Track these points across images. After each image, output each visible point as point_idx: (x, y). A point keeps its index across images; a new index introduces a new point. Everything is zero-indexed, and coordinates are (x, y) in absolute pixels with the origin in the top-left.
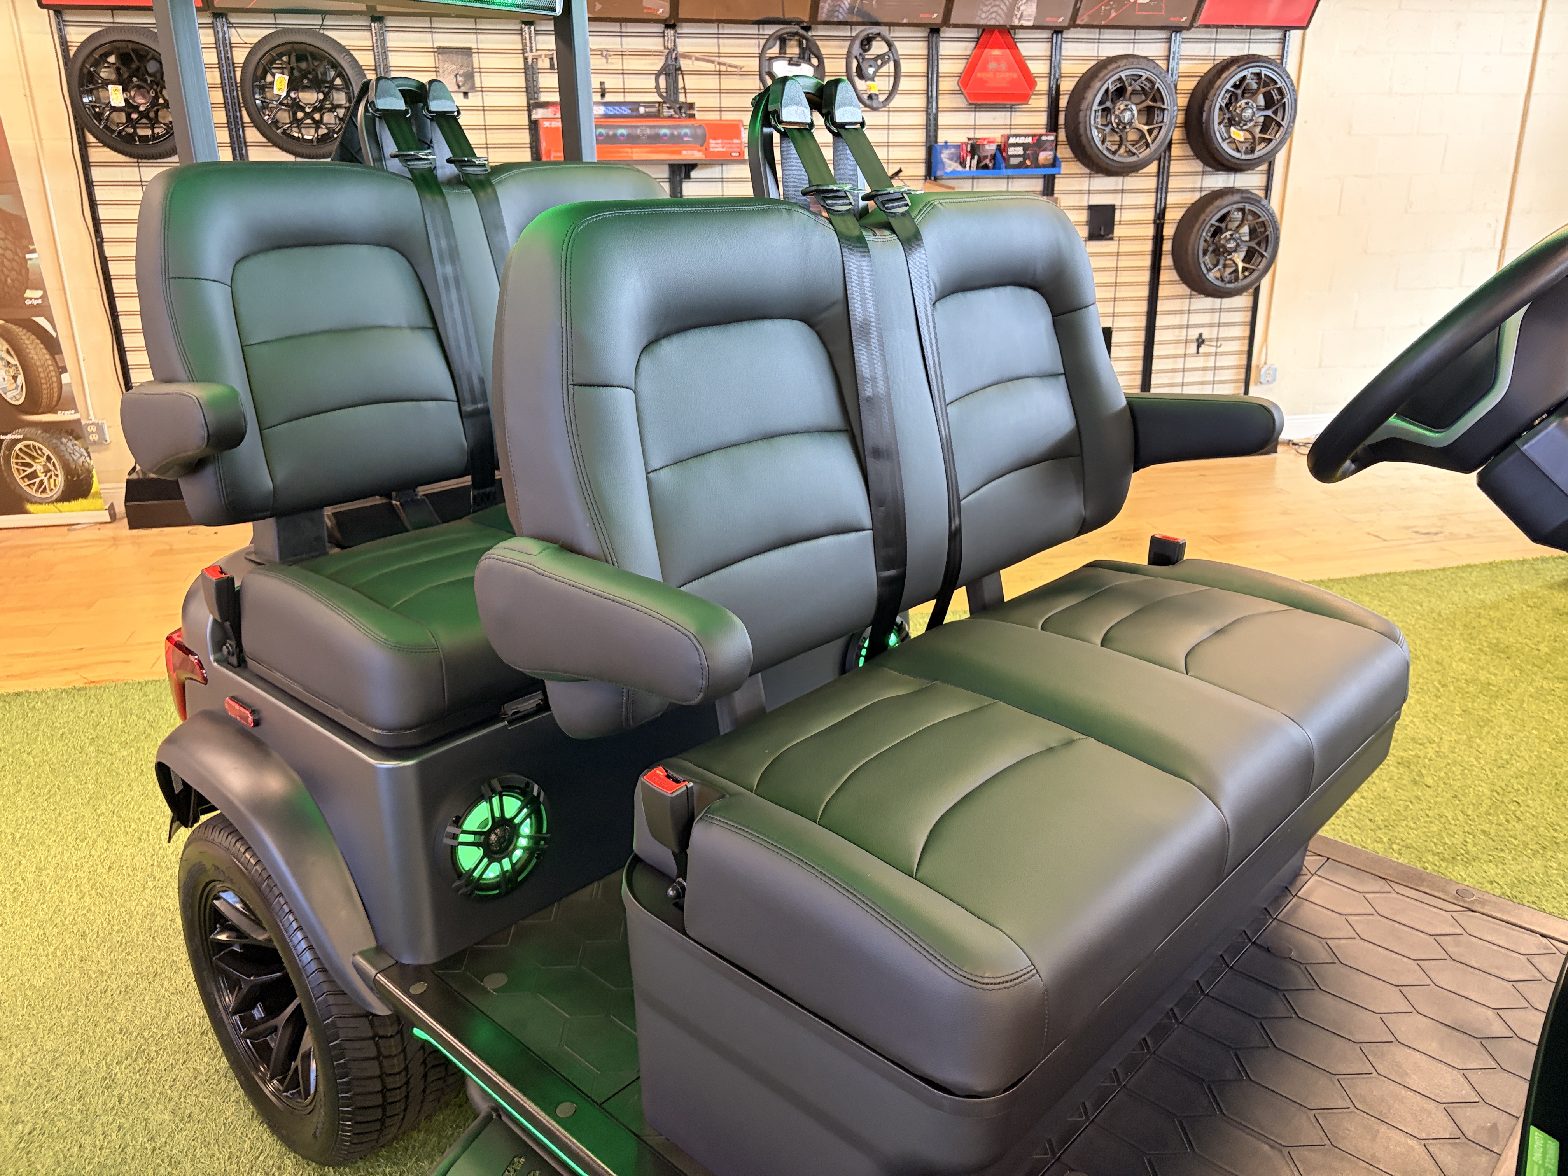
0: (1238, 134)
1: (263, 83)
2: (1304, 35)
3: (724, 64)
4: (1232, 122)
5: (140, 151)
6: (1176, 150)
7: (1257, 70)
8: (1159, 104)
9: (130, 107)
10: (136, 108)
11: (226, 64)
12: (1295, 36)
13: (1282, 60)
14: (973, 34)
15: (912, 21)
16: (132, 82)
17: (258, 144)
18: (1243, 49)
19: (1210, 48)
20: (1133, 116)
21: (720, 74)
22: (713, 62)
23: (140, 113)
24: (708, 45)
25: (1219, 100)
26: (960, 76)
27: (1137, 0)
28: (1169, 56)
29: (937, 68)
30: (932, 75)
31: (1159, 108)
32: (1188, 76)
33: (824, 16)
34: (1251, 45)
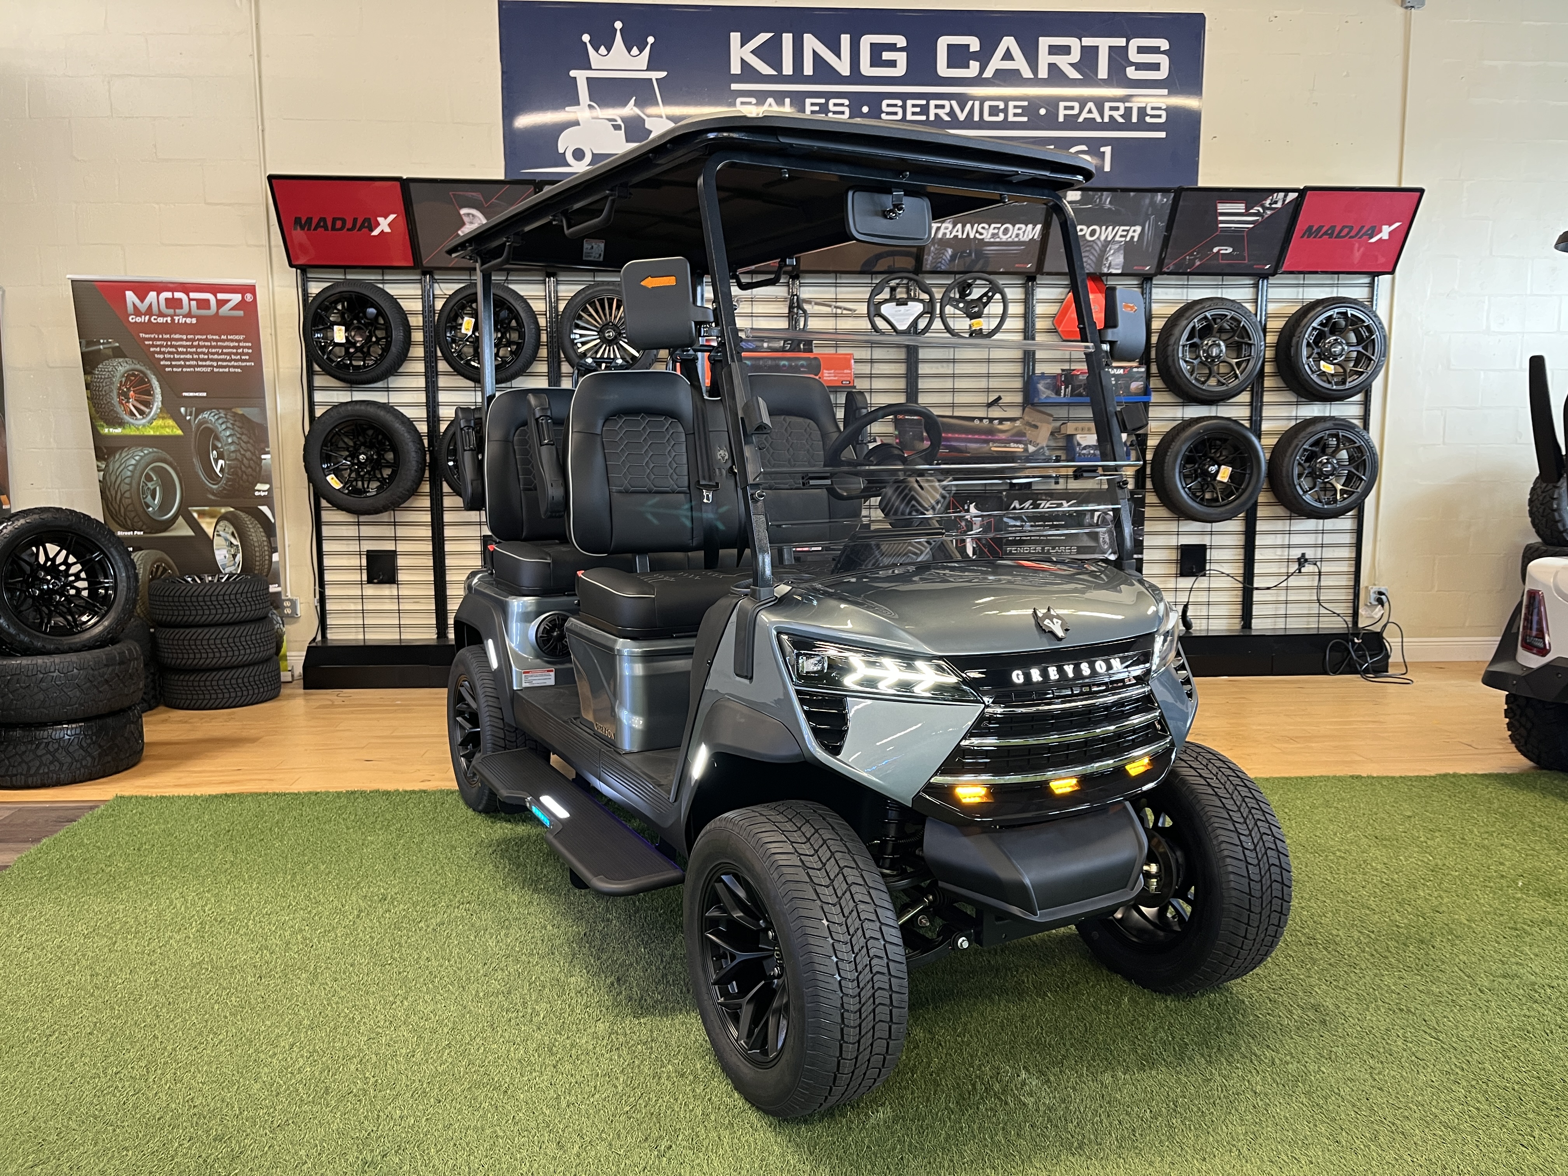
0: (1327, 367)
1: (454, 324)
2: (1393, 280)
3: (840, 308)
4: (1322, 357)
5: (353, 378)
6: (1268, 383)
7: (1343, 310)
8: (1246, 340)
9: (349, 343)
10: (353, 345)
11: (428, 310)
12: (1384, 281)
13: (1372, 302)
14: (1066, 281)
15: (1009, 270)
16: (353, 323)
17: (446, 374)
18: (1332, 292)
19: (1297, 292)
20: (1221, 351)
21: (836, 316)
22: (830, 306)
23: (356, 348)
24: (828, 293)
25: (1306, 336)
26: (1053, 317)
27: (1220, 250)
28: (1257, 299)
29: (1033, 311)
30: (1028, 316)
31: (1246, 344)
32: (1277, 316)
33: (928, 266)
34: (1340, 289)
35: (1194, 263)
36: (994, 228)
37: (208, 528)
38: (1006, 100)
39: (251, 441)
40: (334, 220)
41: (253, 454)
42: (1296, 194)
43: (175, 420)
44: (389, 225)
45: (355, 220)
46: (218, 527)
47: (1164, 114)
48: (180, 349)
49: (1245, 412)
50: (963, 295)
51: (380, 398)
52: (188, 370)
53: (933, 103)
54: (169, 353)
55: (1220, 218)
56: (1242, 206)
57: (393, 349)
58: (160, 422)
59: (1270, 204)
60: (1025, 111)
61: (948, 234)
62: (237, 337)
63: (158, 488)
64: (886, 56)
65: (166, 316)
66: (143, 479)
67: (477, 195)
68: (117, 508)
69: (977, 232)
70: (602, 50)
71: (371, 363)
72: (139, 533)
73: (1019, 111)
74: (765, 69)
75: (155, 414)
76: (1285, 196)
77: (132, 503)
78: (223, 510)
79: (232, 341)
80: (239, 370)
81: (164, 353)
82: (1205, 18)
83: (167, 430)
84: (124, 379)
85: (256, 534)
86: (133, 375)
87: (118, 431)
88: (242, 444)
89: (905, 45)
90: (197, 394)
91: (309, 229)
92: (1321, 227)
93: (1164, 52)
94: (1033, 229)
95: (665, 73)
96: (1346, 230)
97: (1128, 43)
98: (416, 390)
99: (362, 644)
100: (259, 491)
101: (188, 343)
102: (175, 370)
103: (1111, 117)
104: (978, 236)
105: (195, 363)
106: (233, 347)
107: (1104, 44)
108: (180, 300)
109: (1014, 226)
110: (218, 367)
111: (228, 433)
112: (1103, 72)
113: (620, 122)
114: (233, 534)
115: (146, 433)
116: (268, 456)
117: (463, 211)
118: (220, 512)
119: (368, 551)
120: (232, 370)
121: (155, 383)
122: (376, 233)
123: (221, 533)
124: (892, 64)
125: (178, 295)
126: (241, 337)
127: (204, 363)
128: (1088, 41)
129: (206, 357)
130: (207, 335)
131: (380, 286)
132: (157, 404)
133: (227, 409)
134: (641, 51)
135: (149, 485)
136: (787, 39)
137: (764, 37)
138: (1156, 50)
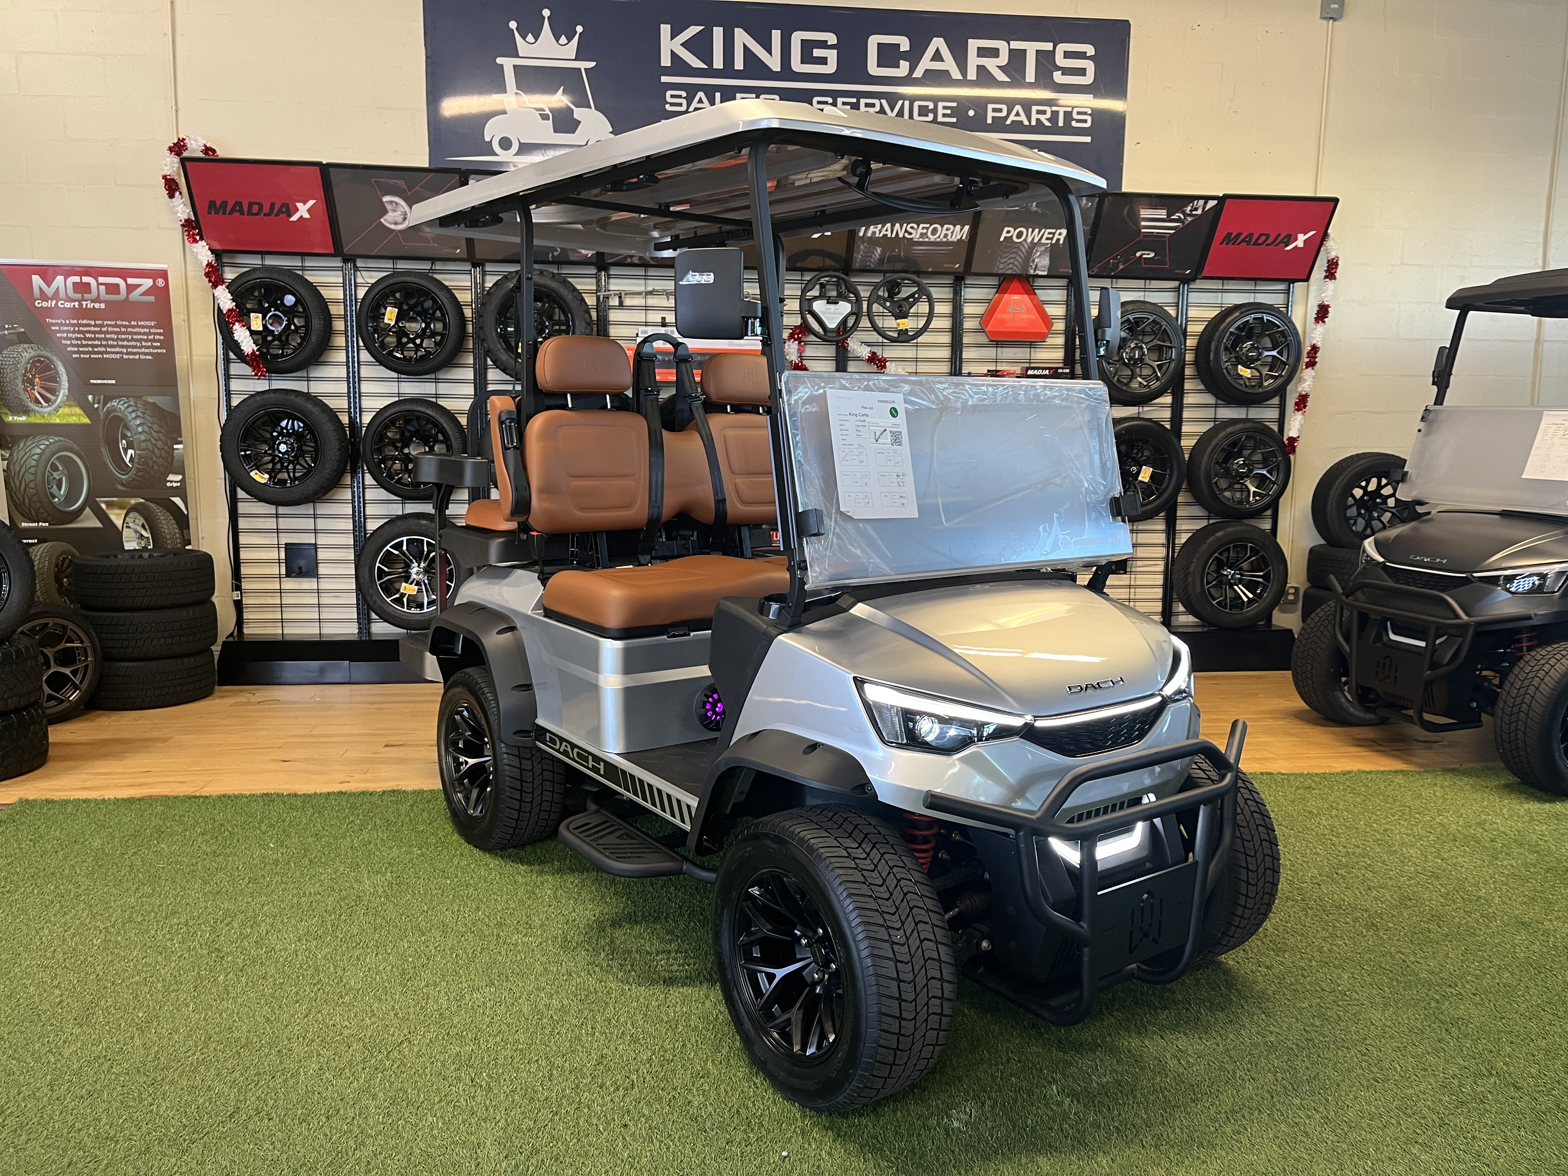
0: (1245, 372)
1: (377, 314)
2: (1308, 285)
4: (1239, 361)
5: (271, 367)
6: (1187, 385)
7: (1259, 315)
8: (1168, 343)
10: (272, 333)
11: (349, 298)
12: (1299, 287)
13: (1287, 308)
14: (994, 281)
15: (936, 270)
17: (368, 364)
18: (1250, 298)
19: (1217, 297)
20: (1143, 352)
23: (275, 336)
25: (1224, 340)
26: (981, 316)
27: (1142, 255)
28: (1178, 303)
29: (961, 310)
30: (957, 316)
31: (1166, 346)
32: (1197, 320)
33: (858, 265)
34: (1257, 295)
35: (1118, 267)
36: (923, 228)
37: (118, 519)
38: (936, 100)
39: (162, 430)
40: (251, 204)
41: (165, 444)
42: (1215, 202)
43: (82, 408)
44: (308, 211)
45: (273, 205)
46: (127, 519)
47: (1089, 118)
48: (88, 335)
49: (1167, 414)
50: (892, 295)
51: (299, 386)
52: (96, 356)
53: (863, 101)
54: (77, 339)
55: (1143, 223)
56: (1164, 212)
57: (314, 338)
58: (67, 410)
59: (1191, 211)
60: (954, 112)
61: (878, 233)
62: (148, 323)
63: (64, 478)
64: (817, 53)
65: (74, 301)
66: (48, 468)
67: (401, 183)
68: (21, 499)
69: (906, 231)
70: (530, 38)
71: (290, 351)
72: (44, 524)
73: (949, 112)
74: (696, 63)
75: (62, 401)
76: (1206, 203)
77: (36, 494)
78: (133, 501)
79: (143, 327)
80: (150, 357)
81: (71, 339)
82: (1130, 25)
83: (74, 418)
84: (29, 366)
85: (168, 526)
86: (39, 361)
87: (23, 419)
88: (154, 434)
89: (836, 42)
90: (105, 382)
91: (224, 213)
92: (1240, 234)
93: (1089, 58)
94: (961, 230)
95: (594, 63)
96: (1263, 238)
97: (1055, 47)
98: (337, 380)
99: (280, 638)
100: (171, 482)
101: (96, 329)
102: (82, 356)
103: (1038, 120)
104: (906, 235)
105: (103, 349)
106: (144, 334)
107: (1031, 48)
108: (89, 284)
109: (942, 227)
110: (128, 353)
111: (138, 422)
112: (1030, 76)
113: (548, 112)
114: (143, 526)
115: (52, 422)
116: (180, 446)
117: (386, 199)
118: (130, 504)
119: (286, 544)
120: (142, 357)
121: (62, 370)
122: (294, 218)
123: (131, 525)
124: (823, 61)
125: (86, 279)
126: (153, 323)
127: (113, 350)
128: (1016, 45)
129: (115, 343)
130: (116, 320)
131: (300, 273)
132: (64, 392)
133: (138, 397)
134: (569, 39)
135: (55, 475)
136: (718, 32)
137: (694, 30)
138: (1082, 55)
